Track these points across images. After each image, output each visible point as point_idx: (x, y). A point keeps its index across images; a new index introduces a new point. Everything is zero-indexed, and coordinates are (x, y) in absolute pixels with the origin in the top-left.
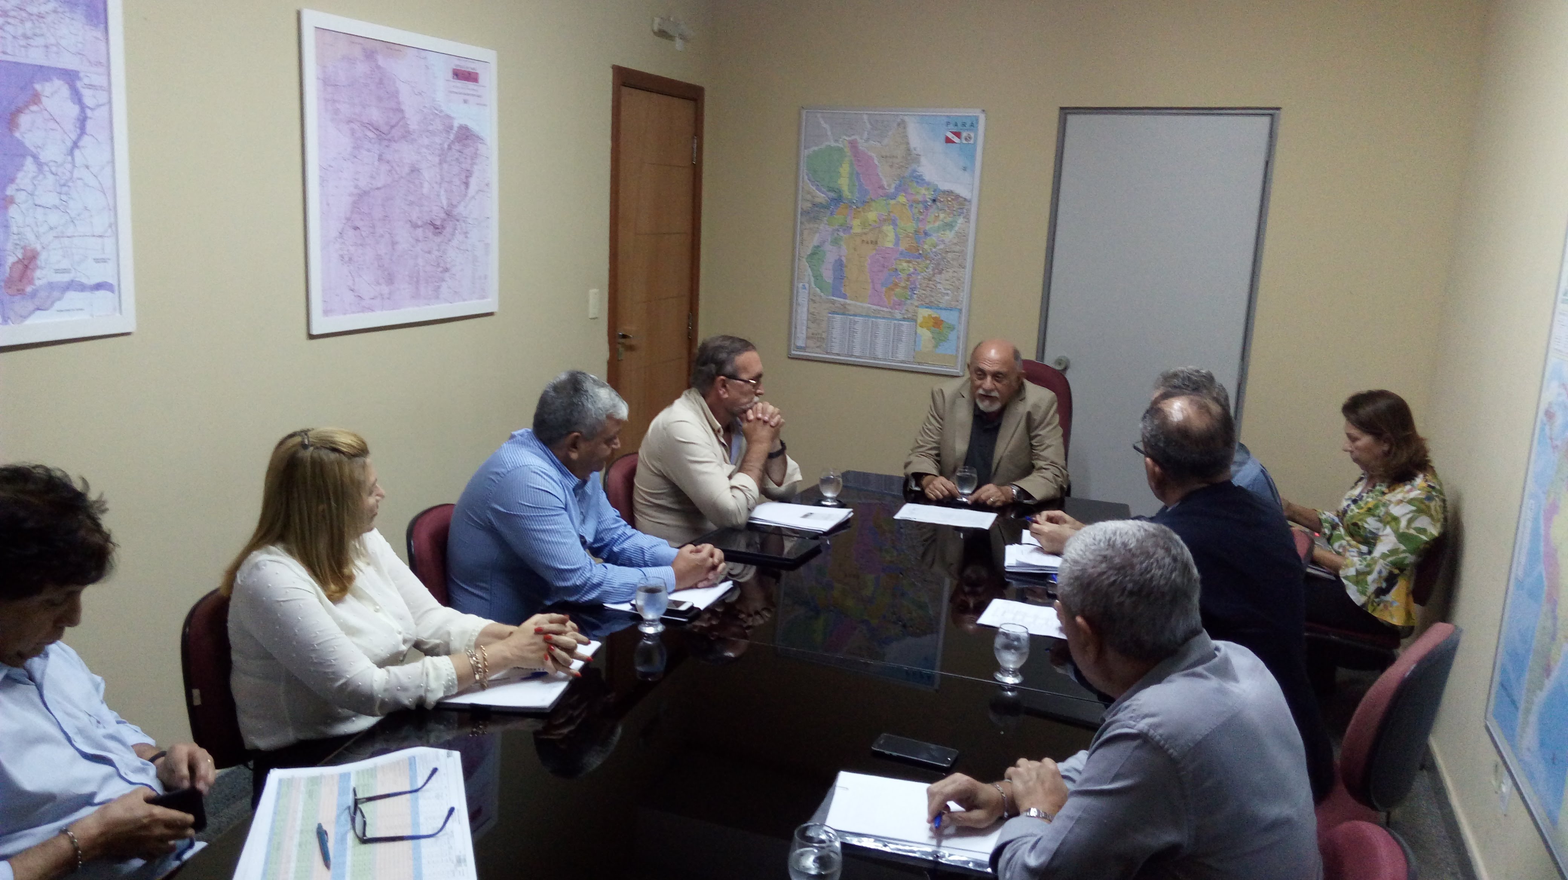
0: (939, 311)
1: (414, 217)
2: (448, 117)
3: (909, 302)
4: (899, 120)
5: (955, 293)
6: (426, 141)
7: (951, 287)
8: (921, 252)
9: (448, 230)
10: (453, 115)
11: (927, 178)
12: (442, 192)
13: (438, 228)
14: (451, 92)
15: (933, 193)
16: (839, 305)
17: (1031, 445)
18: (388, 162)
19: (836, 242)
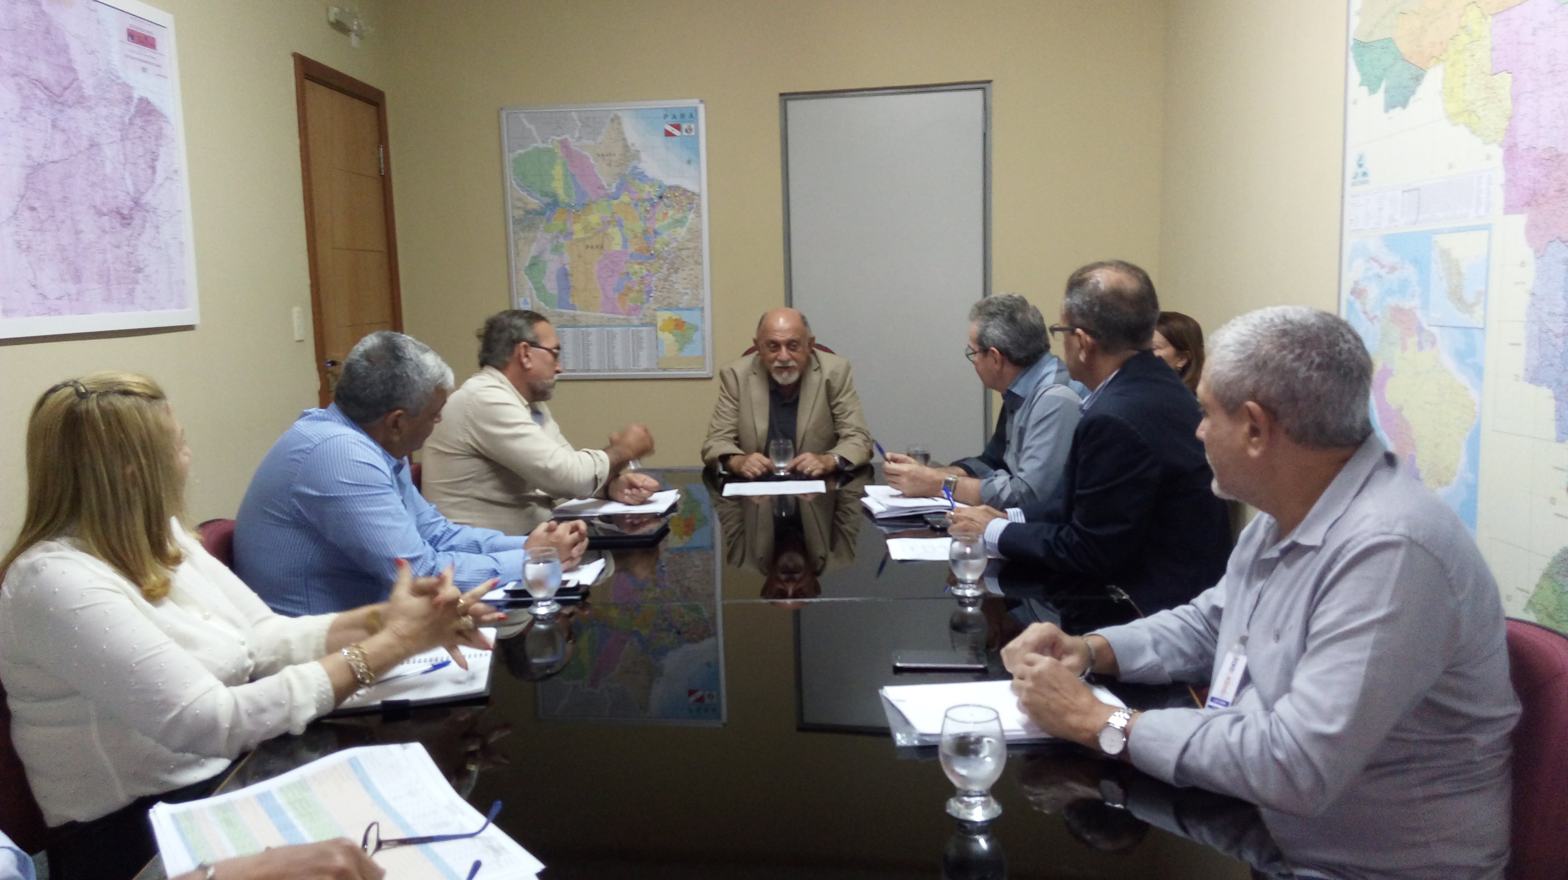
0: (678, 312)
1: (98, 202)
2: (125, 85)
3: (646, 306)
4: (612, 116)
5: (695, 291)
6: (104, 112)
7: (689, 285)
8: (653, 252)
9: (137, 222)
10: (132, 84)
11: (650, 174)
12: (127, 175)
13: (125, 218)
14: (127, 56)
15: (658, 189)
16: (569, 318)
17: (833, 416)
18: (63, 131)
19: (556, 249)
